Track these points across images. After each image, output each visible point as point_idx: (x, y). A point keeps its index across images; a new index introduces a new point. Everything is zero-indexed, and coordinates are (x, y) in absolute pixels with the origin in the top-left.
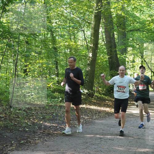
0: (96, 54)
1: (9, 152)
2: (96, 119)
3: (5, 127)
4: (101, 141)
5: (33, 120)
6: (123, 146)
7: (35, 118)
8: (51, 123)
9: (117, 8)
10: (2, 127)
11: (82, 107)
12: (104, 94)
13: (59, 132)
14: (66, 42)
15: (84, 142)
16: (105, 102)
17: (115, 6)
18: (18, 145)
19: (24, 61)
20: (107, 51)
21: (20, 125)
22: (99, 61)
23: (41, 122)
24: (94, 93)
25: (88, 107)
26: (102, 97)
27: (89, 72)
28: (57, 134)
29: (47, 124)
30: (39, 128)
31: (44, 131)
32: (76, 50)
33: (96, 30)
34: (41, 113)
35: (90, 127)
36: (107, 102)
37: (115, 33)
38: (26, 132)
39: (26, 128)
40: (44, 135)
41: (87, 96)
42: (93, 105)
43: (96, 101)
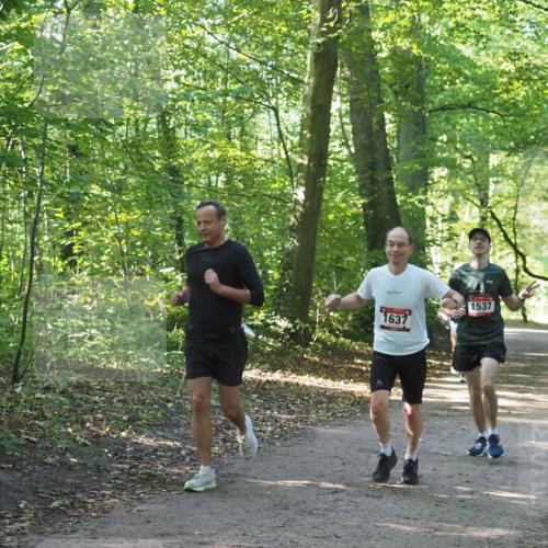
0: (321, 190)
1: (8, 539)
2: (324, 423)
4: (337, 500)
5: (94, 425)
6: (415, 519)
7: (102, 420)
8: (158, 436)
9: (395, 27)
11: (270, 379)
12: (347, 335)
13: (188, 468)
14: (213, 147)
15: (276, 505)
16: (353, 363)
17: (388, 20)
18: (41, 514)
19: (61, 216)
20: (359, 180)
21: (48, 445)
22: (331, 217)
23: (124, 434)
24: (314, 331)
25: (289, 379)
26: (343, 344)
27: (295, 256)
28: (178, 474)
29: (145, 440)
30: (116, 454)
31: (135, 467)
32: (249, 176)
33: (320, 106)
34: (124, 402)
35: (297, 449)
37: (388, 116)
38: (71, 468)
39: (68, 455)
40: (133, 481)
41: (288, 340)
42: (309, 372)
43: (318, 359)
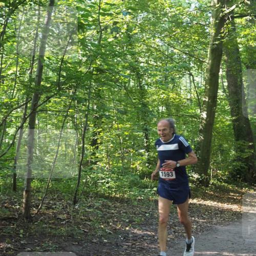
0: (214, 115)
2: (220, 224)
3: (70, 236)
5: (114, 224)
7: (117, 222)
8: (143, 229)
9: (249, 36)
10: (63, 236)
11: (192, 202)
12: (225, 181)
16: (229, 195)
17: (246, 33)
19: (93, 125)
20: (232, 109)
21: (93, 233)
22: (218, 125)
23: (127, 228)
24: (210, 180)
25: (201, 202)
26: (224, 186)
27: (202, 144)
28: (155, 248)
29: (137, 231)
30: (125, 238)
31: (134, 244)
33: (214, 73)
34: (126, 213)
35: (209, 237)
36: (232, 194)
38: (105, 244)
39: (103, 238)
40: (134, 251)
41: (199, 184)
42: (210, 199)
43: (213, 193)
